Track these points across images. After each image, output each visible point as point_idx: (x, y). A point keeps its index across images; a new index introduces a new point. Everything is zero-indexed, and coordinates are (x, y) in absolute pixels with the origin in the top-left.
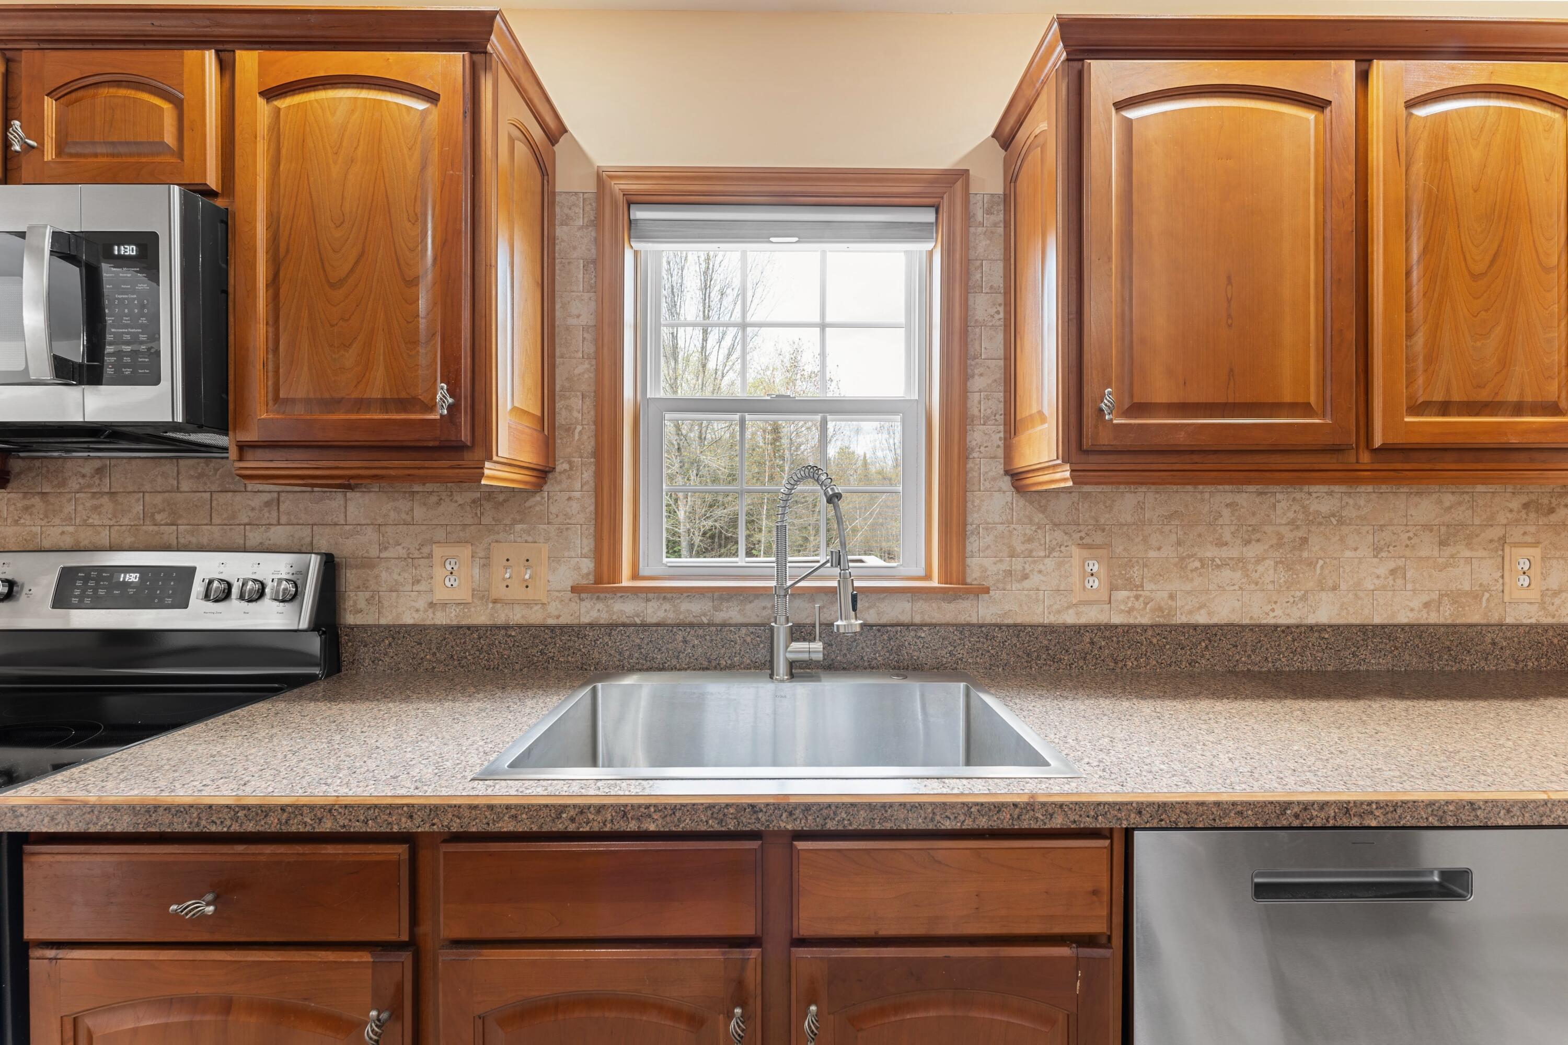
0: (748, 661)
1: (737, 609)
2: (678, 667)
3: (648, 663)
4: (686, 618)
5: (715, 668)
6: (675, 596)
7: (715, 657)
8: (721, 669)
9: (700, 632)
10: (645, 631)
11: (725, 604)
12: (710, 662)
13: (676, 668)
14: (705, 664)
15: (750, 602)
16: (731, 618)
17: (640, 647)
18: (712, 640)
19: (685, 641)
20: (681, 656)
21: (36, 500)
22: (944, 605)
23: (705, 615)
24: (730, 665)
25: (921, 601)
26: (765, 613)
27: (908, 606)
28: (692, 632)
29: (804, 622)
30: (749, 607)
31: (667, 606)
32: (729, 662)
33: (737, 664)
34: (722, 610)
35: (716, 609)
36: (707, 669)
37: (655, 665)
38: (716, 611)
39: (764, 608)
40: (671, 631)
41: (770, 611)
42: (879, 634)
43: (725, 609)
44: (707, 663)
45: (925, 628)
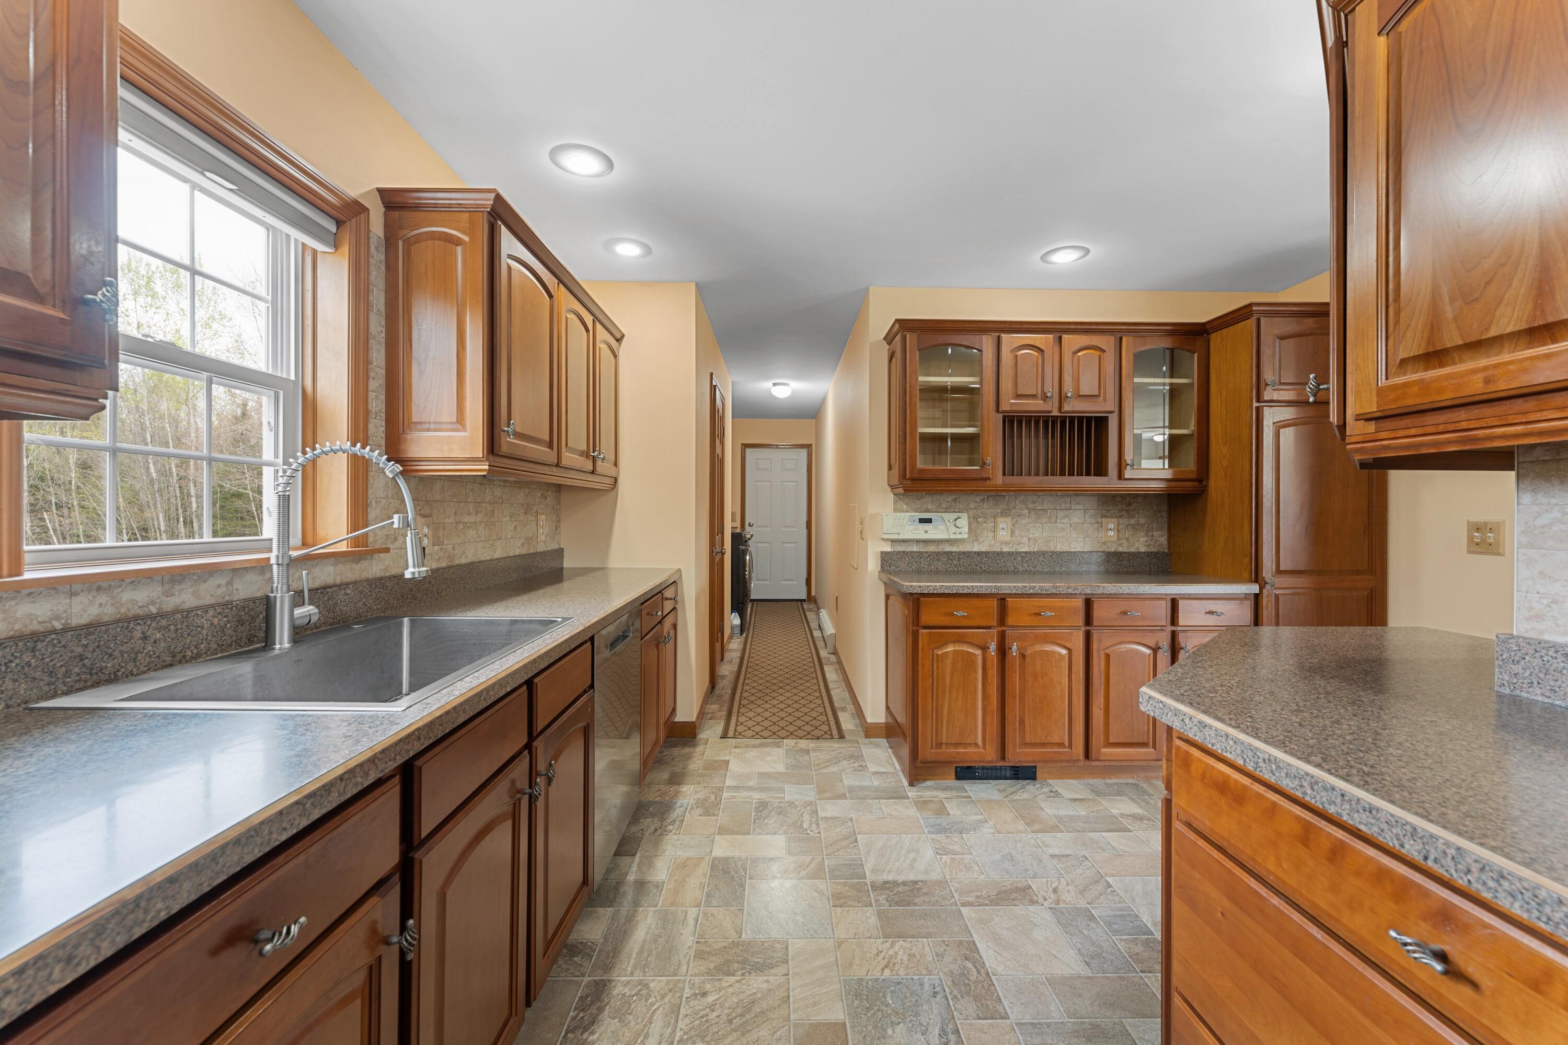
0: (215, 646)
1: (191, 590)
2: (135, 673)
3: (94, 676)
4: (129, 610)
5: (180, 662)
6: (113, 584)
7: (180, 649)
8: (187, 661)
9: (164, 623)
10: (90, 634)
11: (177, 587)
12: (174, 656)
13: (132, 674)
14: (169, 660)
15: (205, 582)
16: (184, 602)
17: (82, 658)
18: (177, 630)
19: (145, 638)
20: (140, 657)
22: (354, 566)
23: (153, 603)
24: (196, 654)
25: (341, 564)
26: (220, 591)
27: (331, 569)
28: (154, 624)
29: (256, 595)
30: (203, 587)
31: (103, 598)
32: (195, 651)
33: (204, 652)
34: (173, 595)
35: (168, 594)
36: (171, 665)
37: (103, 677)
38: (167, 596)
40: (127, 628)
41: (224, 589)
42: (322, 596)
43: (177, 593)
44: (170, 659)
45: (350, 586)
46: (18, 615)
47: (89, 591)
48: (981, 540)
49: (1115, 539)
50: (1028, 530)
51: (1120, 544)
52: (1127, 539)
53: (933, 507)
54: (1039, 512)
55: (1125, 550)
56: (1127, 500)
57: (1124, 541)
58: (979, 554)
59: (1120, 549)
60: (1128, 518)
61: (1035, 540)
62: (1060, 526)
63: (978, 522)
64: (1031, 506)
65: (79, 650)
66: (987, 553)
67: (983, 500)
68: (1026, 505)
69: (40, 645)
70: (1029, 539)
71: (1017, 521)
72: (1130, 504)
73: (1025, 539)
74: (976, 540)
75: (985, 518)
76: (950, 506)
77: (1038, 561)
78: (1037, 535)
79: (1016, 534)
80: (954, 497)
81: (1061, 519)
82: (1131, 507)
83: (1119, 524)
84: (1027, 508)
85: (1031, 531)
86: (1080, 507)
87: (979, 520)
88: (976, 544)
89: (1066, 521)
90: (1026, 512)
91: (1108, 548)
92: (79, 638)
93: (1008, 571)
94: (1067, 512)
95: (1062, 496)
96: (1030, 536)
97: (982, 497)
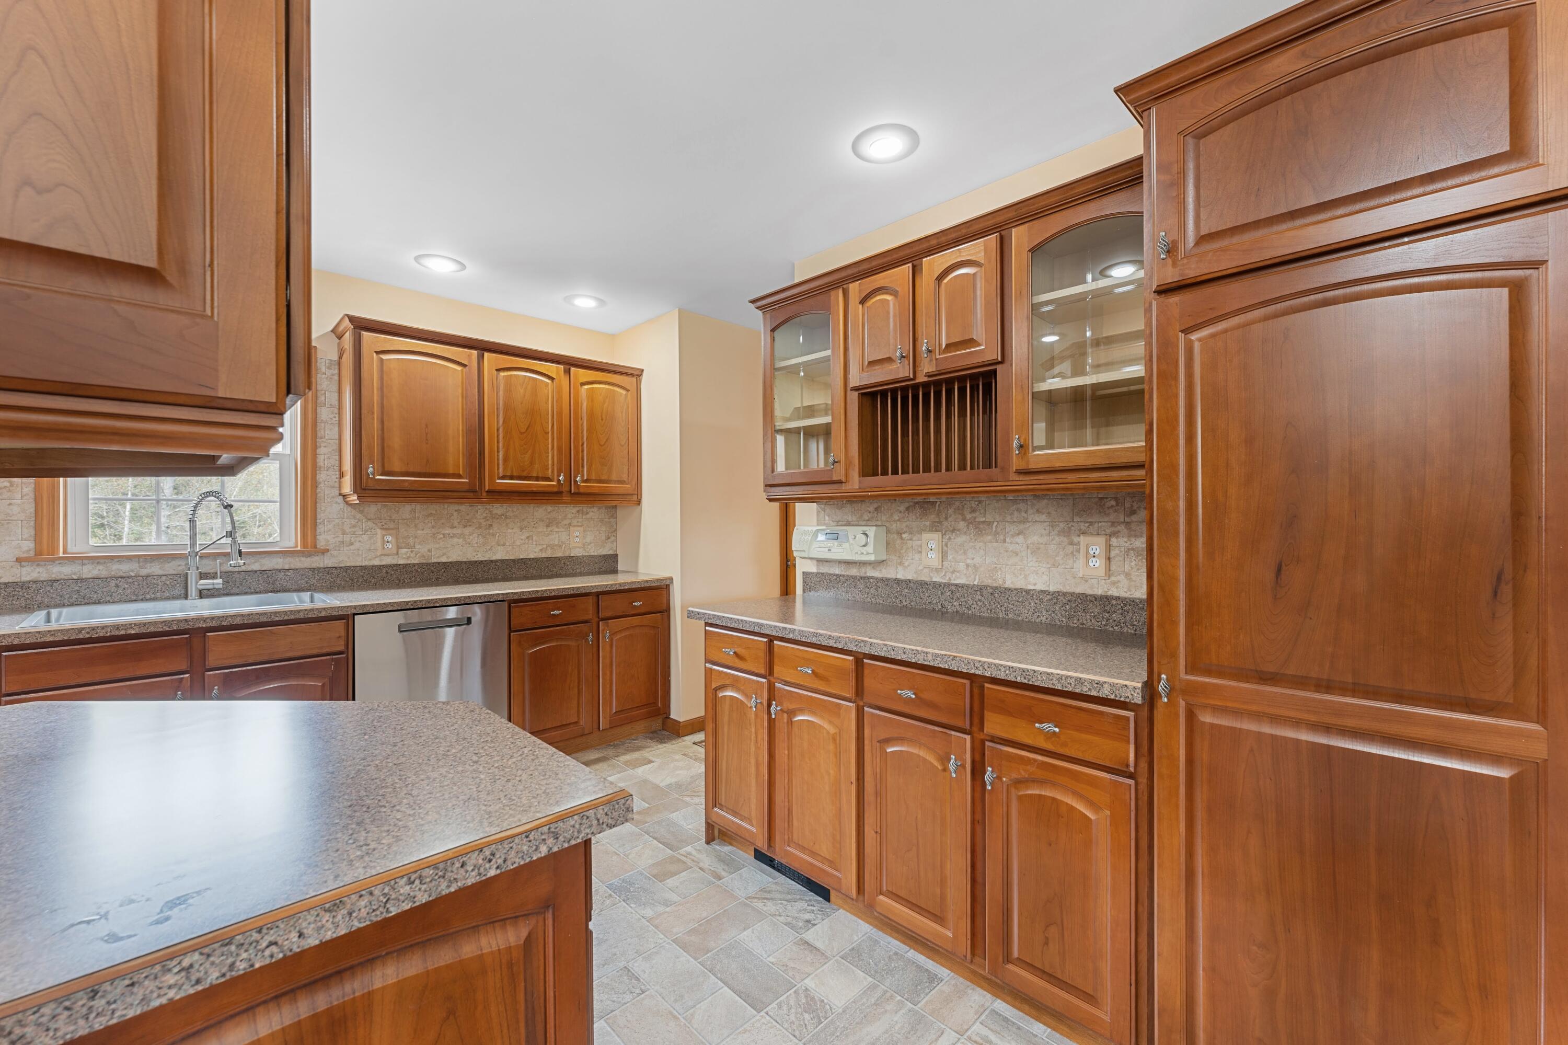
4: (117, 573)
9: (130, 580)
11: (148, 565)
16: (154, 572)
18: (139, 585)
19: (117, 586)
20: (114, 595)
22: (304, 559)
23: (133, 571)
25: (290, 557)
29: (209, 570)
34: (146, 568)
38: (142, 569)
39: (180, 565)
45: (291, 571)
46: (54, 571)
47: (93, 563)
48: (906, 564)
49: (1102, 572)
50: (965, 553)
51: (1114, 583)
52: (1127, 575)
53: (854, 519)
54: (981, 526)
55: (1123, 594)
56: (1127, 505)
57: (1122, 577)
58: (898, 582)
59: (1114, 592)
60: (1129, 536)
61: (976, 568)
62: (1011, 547)
63: (902, 538)
64: (968, 516)
65: (77, 588)
66: (907, 582)
67: (907, 509)
68: (963, 515)
69: (55, 584)
70: (968, 566)
71: (950, 539)
72: (1133, 512)
73: (962, 566)
74: (901, 564)
75: (911, 533)
76: (872, 518)
77: (973, 599)
78: (978, 560)
79: (950, 557)
80: (876, 505)
81: (1013, 536)
82: (1134, 518)
83: (1109, 547)
84: (964, 519)
85: (970, 555)
86: (1043, 517)
87: (904, 536)
88: (900, 568)
89: (1020, 539)
90: (962, 525)
91: (1092, 587)
92: (77, 583)
93: (934, 610)
94: (1022, 526)
95: (1014, 501)
96: (969, 561)
97: (907, 505)
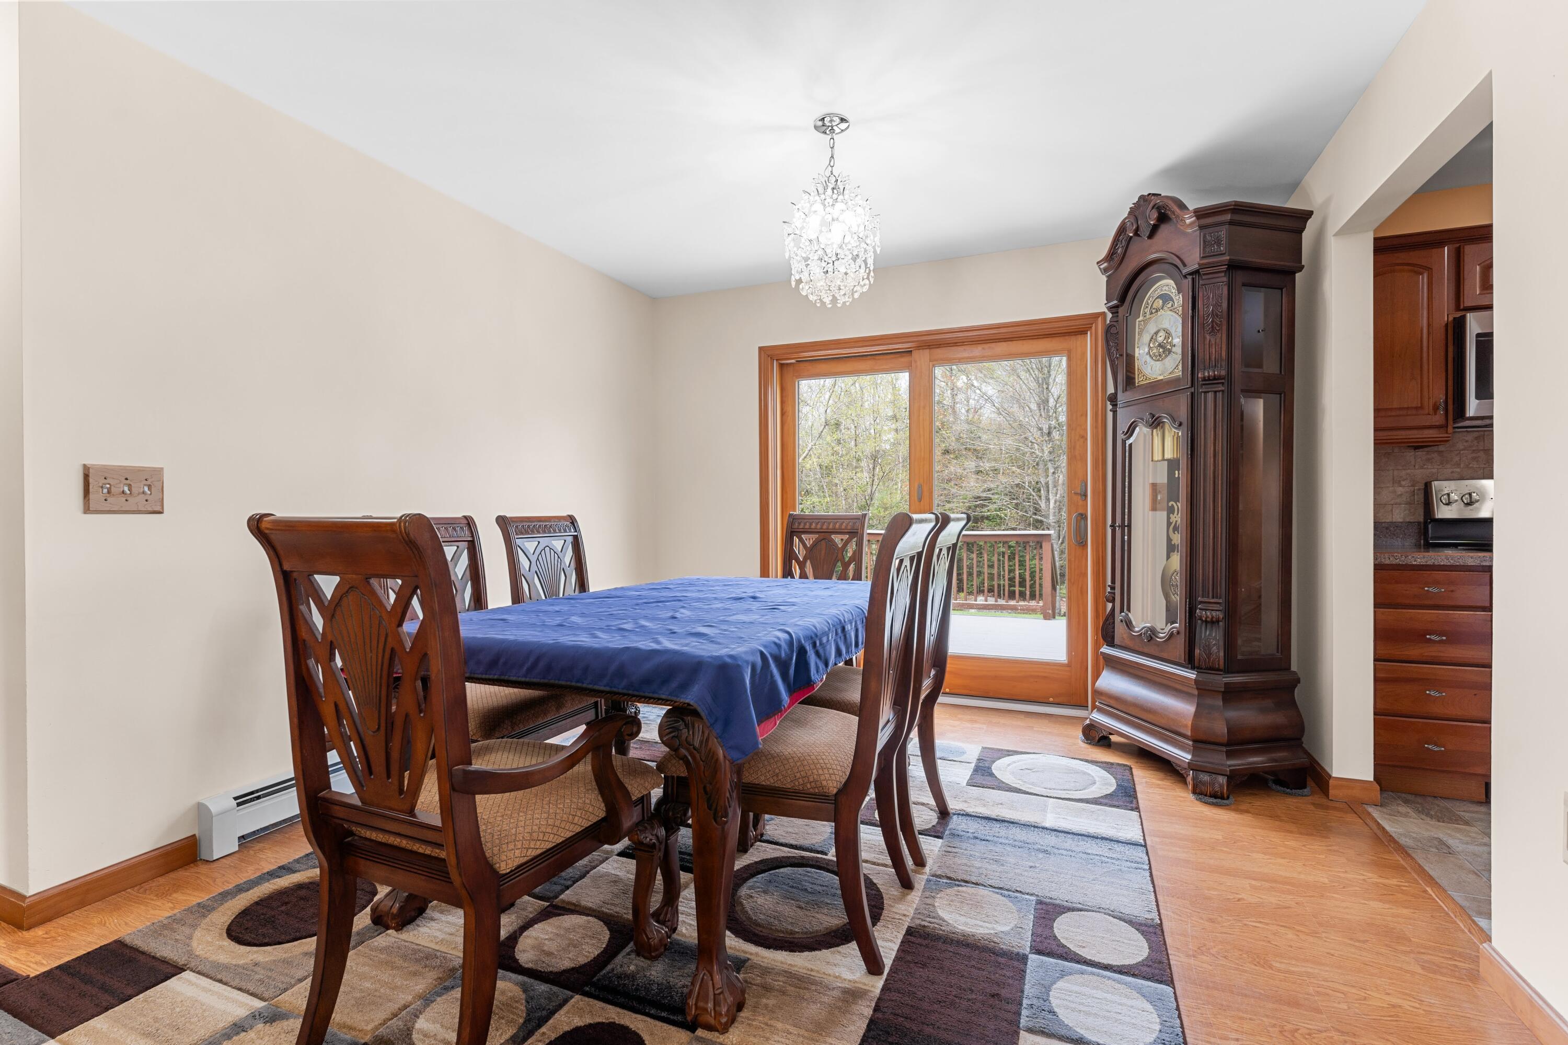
21: (1435, 455)
